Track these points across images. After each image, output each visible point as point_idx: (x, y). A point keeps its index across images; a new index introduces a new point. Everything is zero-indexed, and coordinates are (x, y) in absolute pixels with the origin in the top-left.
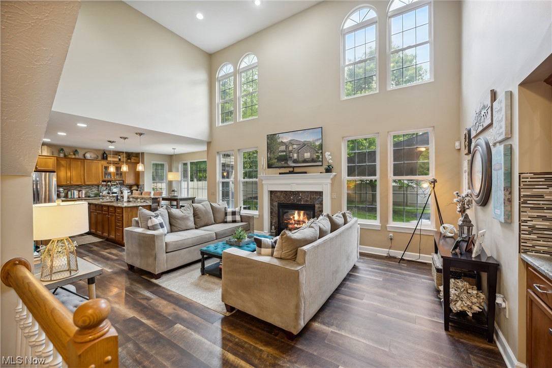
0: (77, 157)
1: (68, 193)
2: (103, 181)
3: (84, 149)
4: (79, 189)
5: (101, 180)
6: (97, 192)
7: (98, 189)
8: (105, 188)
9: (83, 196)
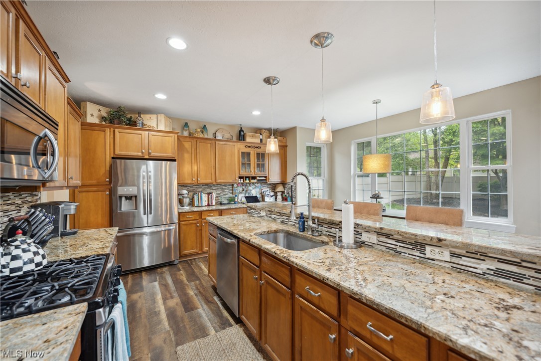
0: (206, 136)
1: (193, 197)
2: (240, 178)
3: (216, 124)
4: (209, 191)
5: (237, 176)
6: (231, 195)
7: (233, 190)
8: (241, 189)
9: (214, 204)
